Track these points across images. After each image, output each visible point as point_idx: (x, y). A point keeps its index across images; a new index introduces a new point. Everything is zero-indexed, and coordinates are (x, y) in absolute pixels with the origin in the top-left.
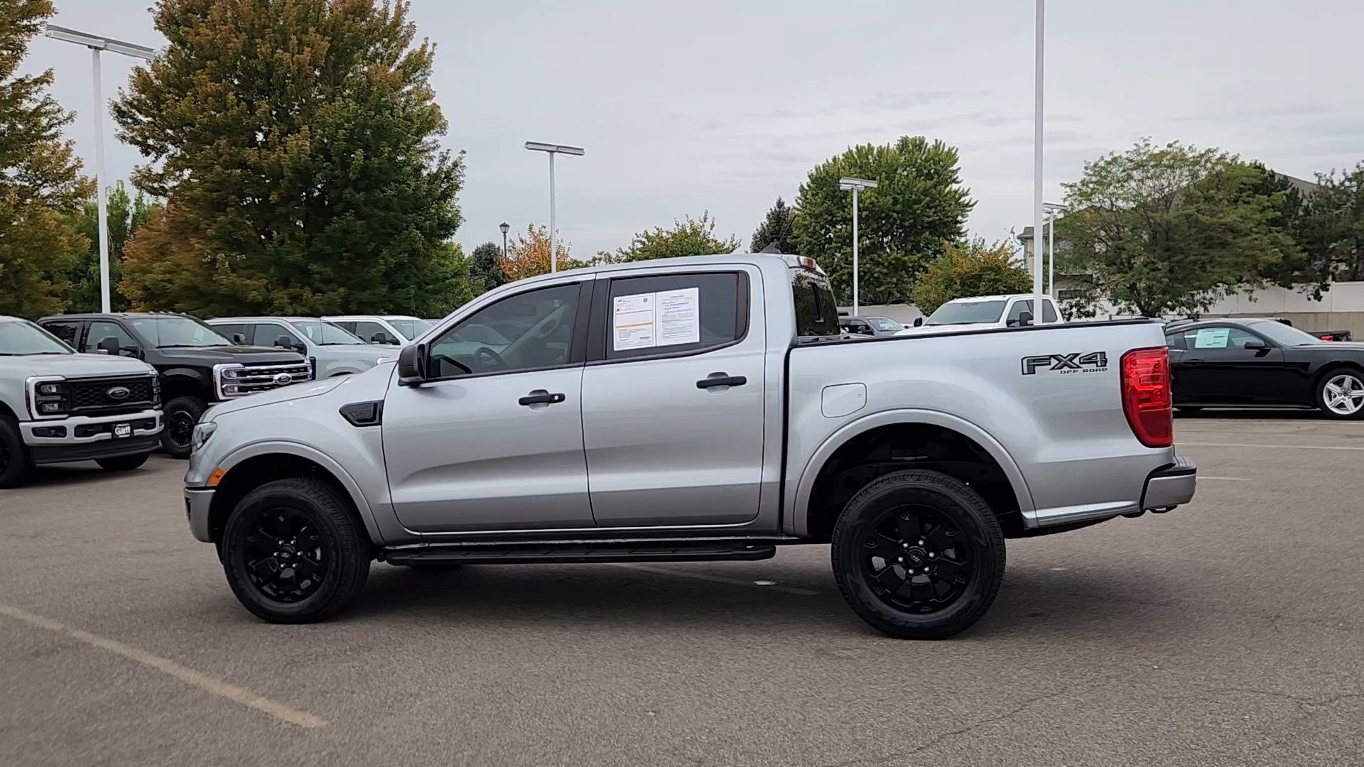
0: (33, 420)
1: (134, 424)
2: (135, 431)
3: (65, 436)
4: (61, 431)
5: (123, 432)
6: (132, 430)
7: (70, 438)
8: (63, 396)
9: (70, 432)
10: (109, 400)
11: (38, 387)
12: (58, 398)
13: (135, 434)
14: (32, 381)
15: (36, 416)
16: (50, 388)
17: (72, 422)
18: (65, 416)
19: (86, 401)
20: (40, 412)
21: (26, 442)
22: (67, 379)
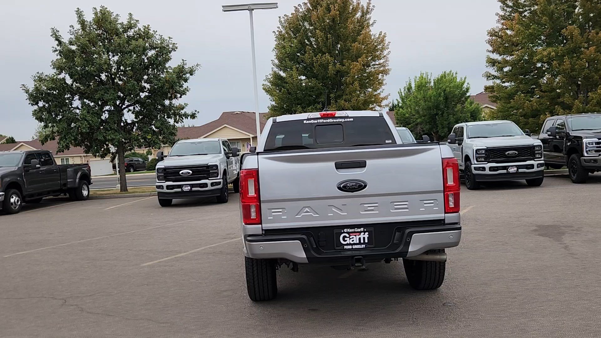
0: (475, 164)
1: (519, 167)
2: (519, 170)
3: (485, 171)
4: (484, 169)
5: (513, 170)
6: (517, 170)
7: (487, 172)
8: (486, 155)
9: (487, 169)
10: (506, 156)
11: (476, 151)
12: (484, 155)
13: (519, 171)
14: (475, 148)
15: (476, 163)
16: (482, 152)
17: (488, 165)
18: (486, 163)
19: (496, 157)
20: (477, 161)
21: (473, 173)
22: (487, 148)
